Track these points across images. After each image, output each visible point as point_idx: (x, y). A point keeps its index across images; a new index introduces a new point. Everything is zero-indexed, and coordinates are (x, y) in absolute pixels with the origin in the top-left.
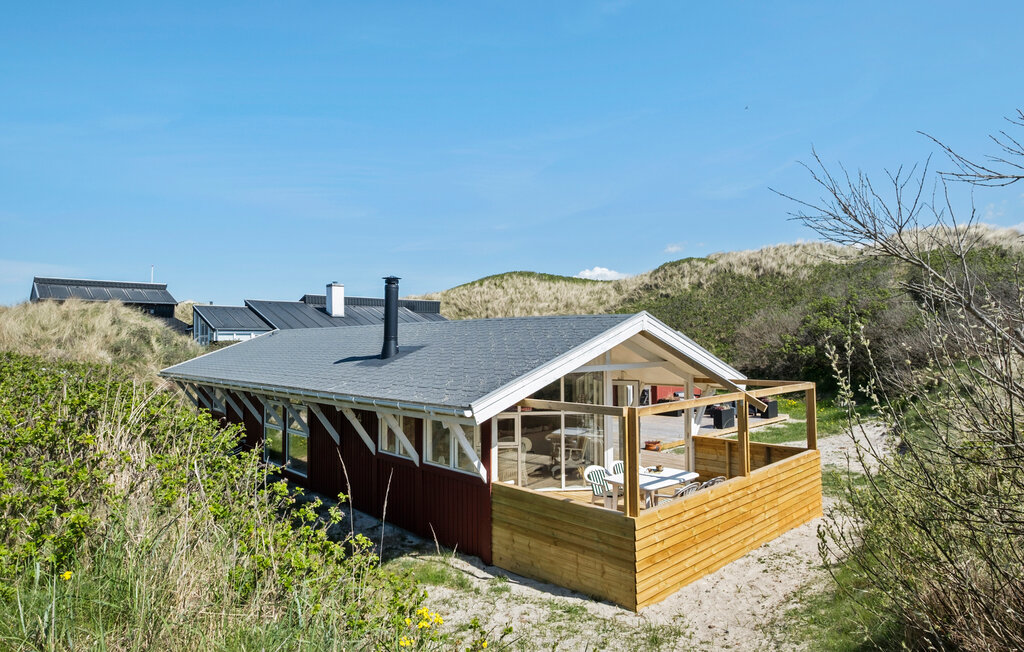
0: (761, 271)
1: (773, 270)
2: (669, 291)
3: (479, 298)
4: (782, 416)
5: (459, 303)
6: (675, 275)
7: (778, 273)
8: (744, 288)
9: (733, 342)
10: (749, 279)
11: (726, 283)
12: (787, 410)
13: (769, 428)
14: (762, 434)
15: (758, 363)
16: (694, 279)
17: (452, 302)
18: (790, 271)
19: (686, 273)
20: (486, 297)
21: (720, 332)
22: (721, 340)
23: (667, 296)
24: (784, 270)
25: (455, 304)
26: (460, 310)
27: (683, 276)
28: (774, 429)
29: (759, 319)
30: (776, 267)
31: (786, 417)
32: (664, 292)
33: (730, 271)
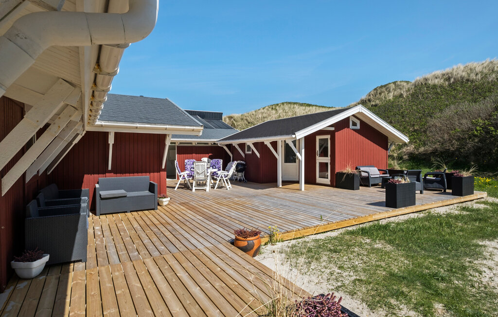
0: (452, 80)
1: (462, 78)
2: (378, 102)
3: (260, 116)
4: (478, 194)
5: (248, 119)
6: (383, 92)
7: (468, 80)
8: (437, 93)
9: (425, 132)
10: (441, 86)
11: (422, 91)
12: (481, 188)
13: (464, 209)
14: (456, 218)
15: (447, 146)
16: (397, 93)
17: (245, 118)
18: (479, 76)
19: (391, 89)
20: (265, 115)
21: (414, 125)
22: (415, 131)
23: (376, 105)
24: (473, 76)
25: (246, 120)
26: (249, 123)
27: (389, 92)
28: (472, 210)
29: (449, 112)
30: (466, 75)
31: (484, 195)
32: (374, 103)
33: (426, 84)
